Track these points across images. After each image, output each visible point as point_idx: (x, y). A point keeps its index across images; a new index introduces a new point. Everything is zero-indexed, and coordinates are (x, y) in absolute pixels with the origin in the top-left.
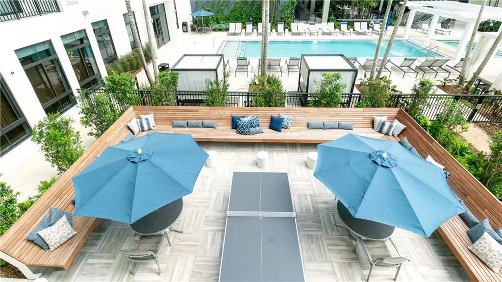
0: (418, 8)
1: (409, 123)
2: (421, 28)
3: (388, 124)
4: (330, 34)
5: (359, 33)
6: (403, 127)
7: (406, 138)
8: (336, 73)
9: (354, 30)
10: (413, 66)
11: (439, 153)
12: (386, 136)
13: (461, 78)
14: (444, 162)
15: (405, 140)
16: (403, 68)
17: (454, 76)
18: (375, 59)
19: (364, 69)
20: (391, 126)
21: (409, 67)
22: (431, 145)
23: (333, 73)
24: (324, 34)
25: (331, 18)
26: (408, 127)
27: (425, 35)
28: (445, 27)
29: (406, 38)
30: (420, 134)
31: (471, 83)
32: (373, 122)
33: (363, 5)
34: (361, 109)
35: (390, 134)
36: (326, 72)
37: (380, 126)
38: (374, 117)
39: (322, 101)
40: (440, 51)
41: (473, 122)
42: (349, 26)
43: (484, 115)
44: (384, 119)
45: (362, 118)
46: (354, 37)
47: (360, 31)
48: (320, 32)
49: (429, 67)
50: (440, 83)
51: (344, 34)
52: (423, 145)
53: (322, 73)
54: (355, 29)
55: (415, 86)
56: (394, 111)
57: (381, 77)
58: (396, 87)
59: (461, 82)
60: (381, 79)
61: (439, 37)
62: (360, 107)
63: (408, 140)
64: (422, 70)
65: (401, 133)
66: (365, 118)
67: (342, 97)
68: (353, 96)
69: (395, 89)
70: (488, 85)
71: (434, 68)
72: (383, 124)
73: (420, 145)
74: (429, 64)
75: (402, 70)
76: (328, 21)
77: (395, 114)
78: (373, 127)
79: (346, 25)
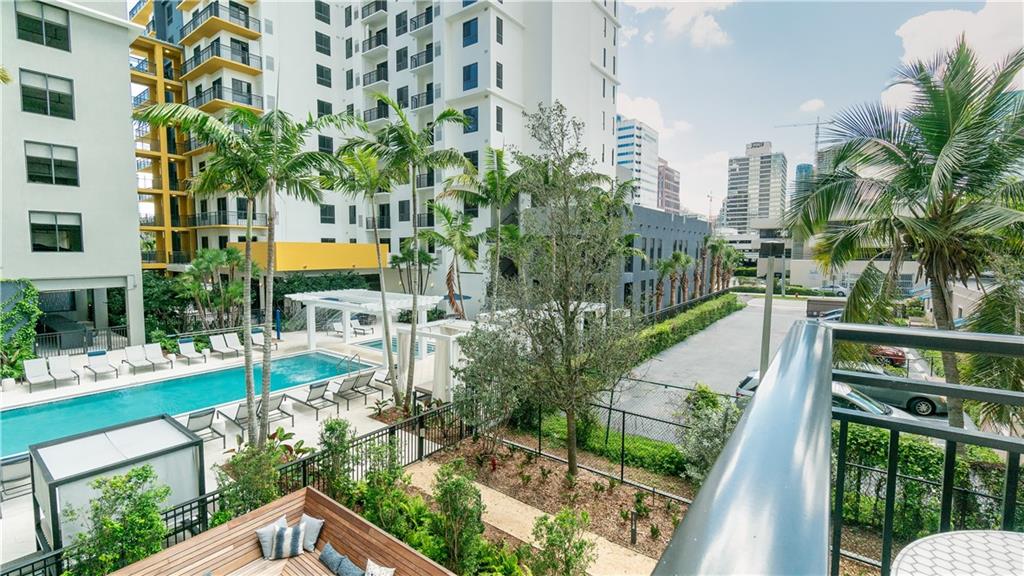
0: (316, 302)
1: (327, 511)
2: (334, 330)
3: (289, 532)
4: (153, 367)
5: (223, 356)
6: (317, 523)
7: (328, 544)
8: (138, 467)
9: (212, 351)
10: (329, 395)
11: (382, 547)
12: (292, 560)
13: (396, 395)
14: (392, 560)
15: (328, 547)
16: (313, 403)
17: (389, 395)
18: (249, 403)
19: (239, 425)
20: (296, 535)
21: (322, 397)
22: (367, 537)
23: (127, 471)
24: (134, 370)
25: (154, 333)
26: (329, 519)
27: (341, 339)
28: (366, 324)
29: (313, 349)
30: (347, 524)
31: (408, 398)
32: (259, 545)
33: (220, 303)
34: (225, 526)
35: (300, 550)
36: (103, 477)
37: (274, 546)
38: (258, 531)
39: (102, 558)
40: (364, 360)
41: (426, 457)
42: (201, 345)
43: (434, 440)
44: (281, 523)
45: (232, 547)
46: (213, 364)
47: (225, 350)
48: (126, 367)
49: (352, 389)
50: (372, 412)
51: (189, 361)
52: (356, 542)
53: (93, 480)
54: (215, 348)
55: (322, 436)
56: (297, 499)
57: (271, 433)
58: (302, 442)
59: (398, 403)
60: (274, 436)
61: (361, 339)
62: (221, 523)
63: (334, 547)
64: (342, 397)
65: (319, 537)
66: (236, 543)
67: (166, 519)
68: (208, 499)
69: (302, 448)
70: (427, 395)
71: (359, 389)
72: (280, 537)
73: (355, 547)
74: (351, 384)
75: (311, 406)
76: (149, 340)
77: (301, 504)
78: (263, 555)
79: (192, 344)
